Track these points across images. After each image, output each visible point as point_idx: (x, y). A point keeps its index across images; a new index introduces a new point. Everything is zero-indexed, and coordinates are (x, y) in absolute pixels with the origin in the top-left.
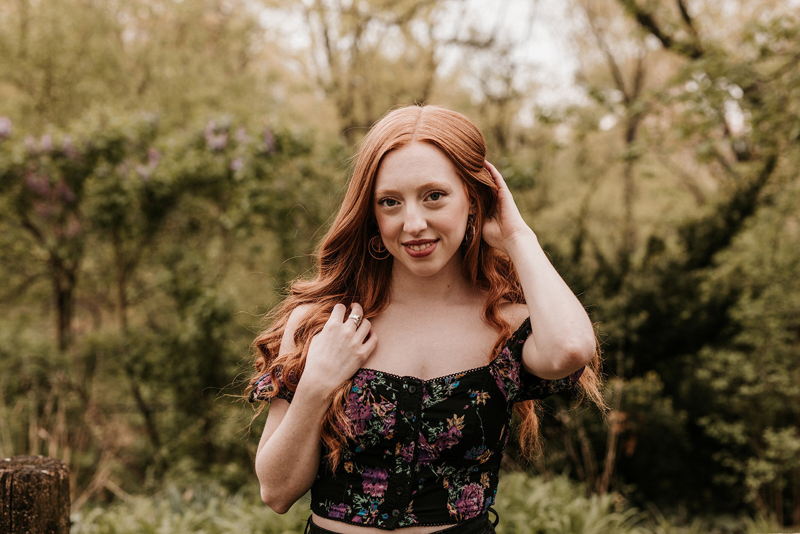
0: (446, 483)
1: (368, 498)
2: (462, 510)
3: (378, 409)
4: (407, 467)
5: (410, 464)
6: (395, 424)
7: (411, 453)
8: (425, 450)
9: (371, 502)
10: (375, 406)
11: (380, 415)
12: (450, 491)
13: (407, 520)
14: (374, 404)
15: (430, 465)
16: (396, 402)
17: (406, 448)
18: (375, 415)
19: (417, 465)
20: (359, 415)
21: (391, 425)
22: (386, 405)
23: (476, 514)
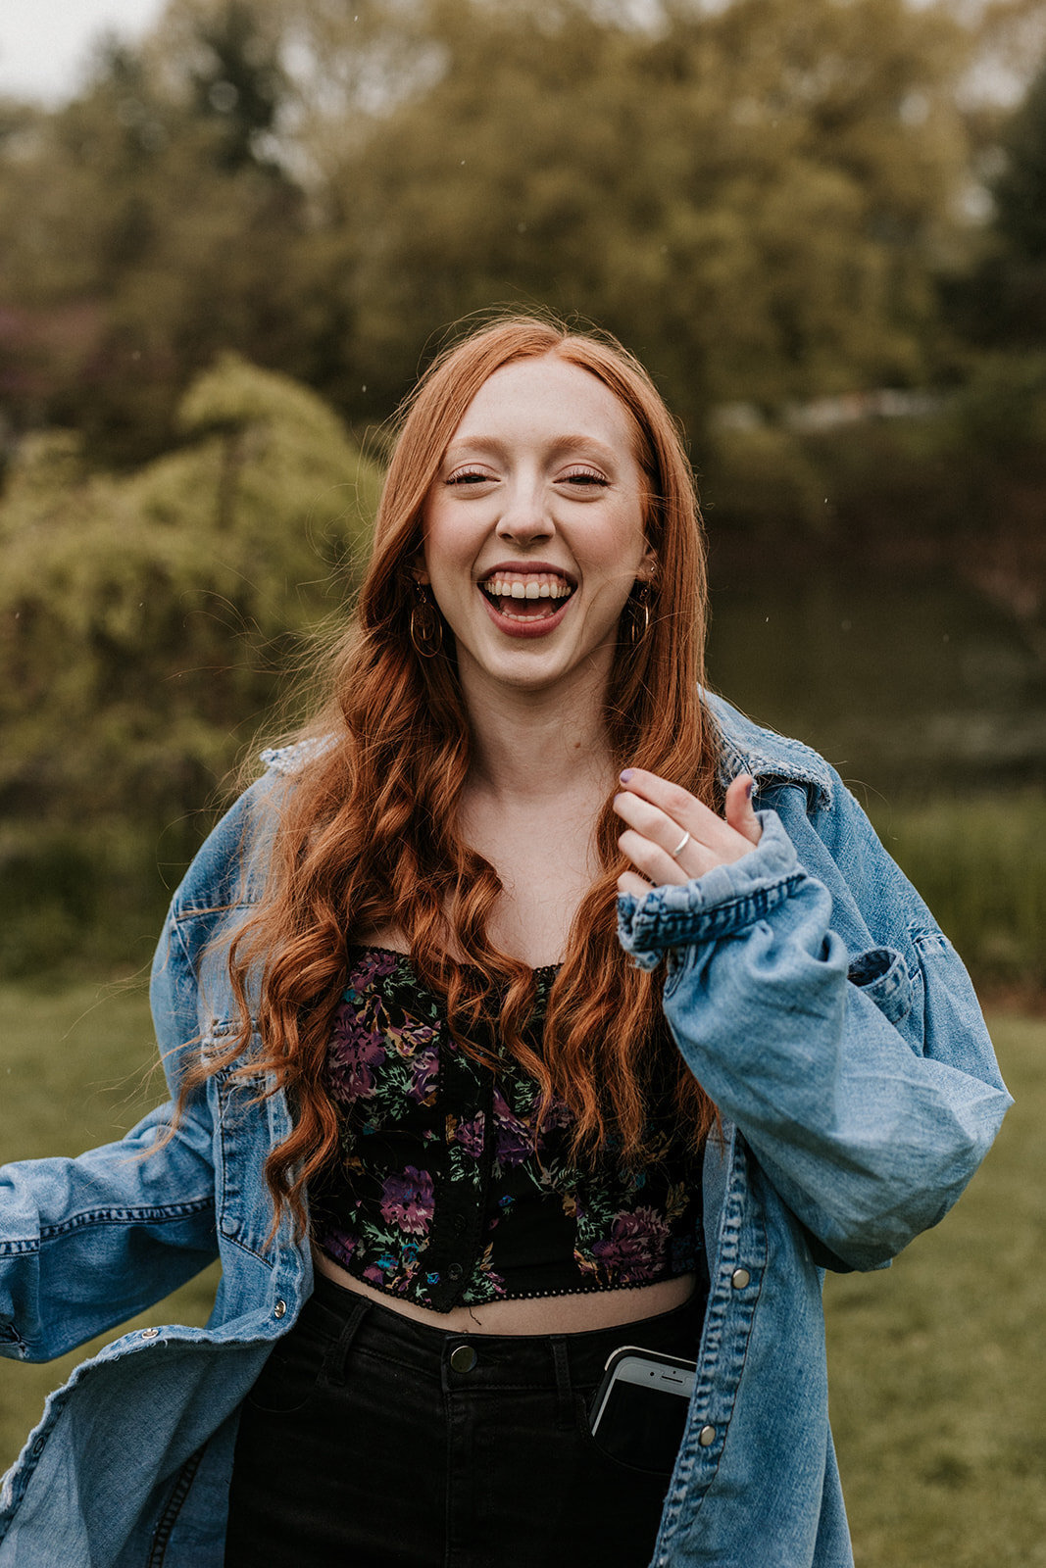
0: (570, 1203)
1: (396, 1234)
2: (611, 1263)
3: (398, 1041)
4: (473, 1169)
5: (479, 1160)
6: (439, 1073)
7: (480, 1137)
8: (509, 1130)
9: (402, 1244)
10: (391, 1034)
11: (401, 1054)
12: (581, 1221)
13: (481, 1287)
14: (388, 1030)
15: (525, 1162)
16: (439, 1023)
17: (469, 1126)
18: (391, 1055)
19: (497, 1164)
20: (356, 1052)
21: (428, 1076)
22: (416, 1032)
23: (649, 1270)
